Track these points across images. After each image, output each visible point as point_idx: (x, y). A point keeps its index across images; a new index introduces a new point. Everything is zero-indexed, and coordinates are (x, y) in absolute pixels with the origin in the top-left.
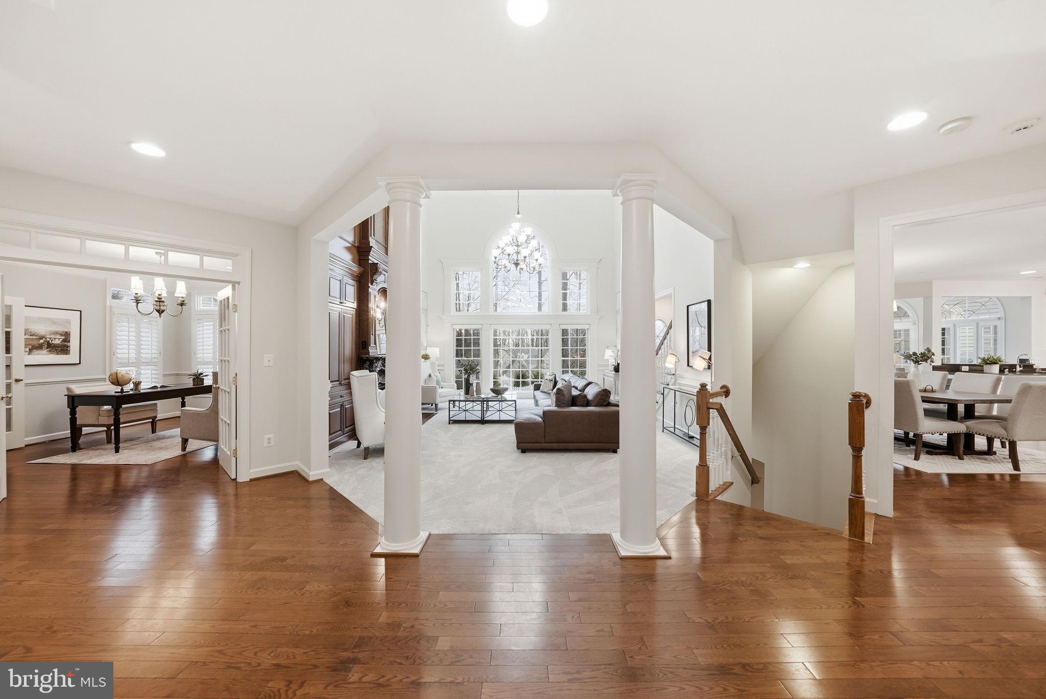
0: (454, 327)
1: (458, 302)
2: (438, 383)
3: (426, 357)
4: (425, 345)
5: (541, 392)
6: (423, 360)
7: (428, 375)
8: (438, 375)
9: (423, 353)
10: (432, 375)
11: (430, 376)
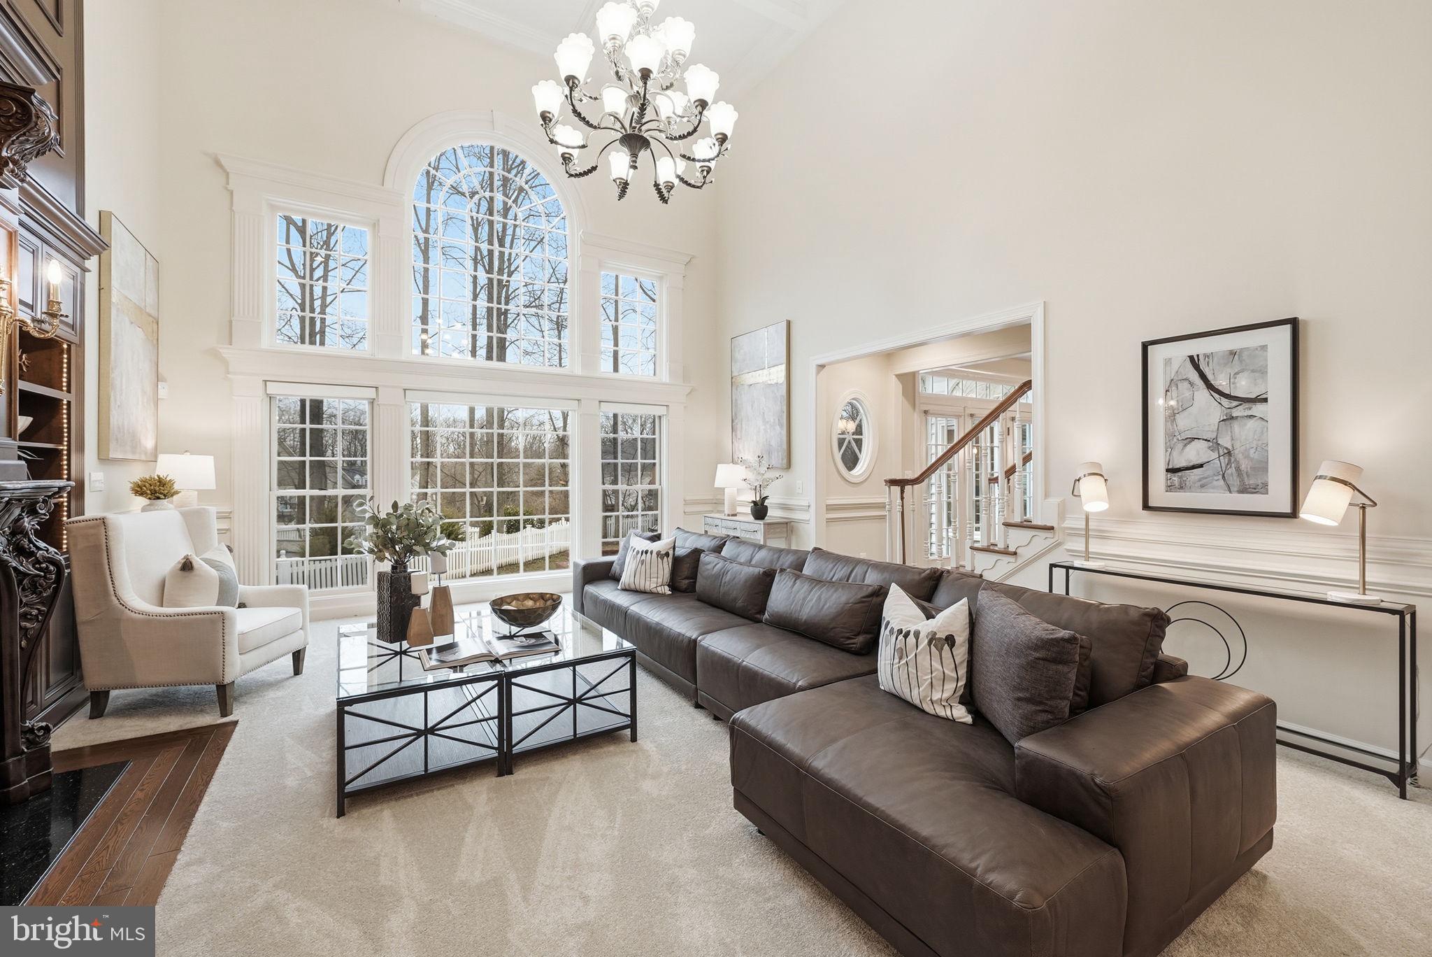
0: (273, 389)
1: (308, 314)
2: (226, 593)
3: (155, 490)
4: (149, 443)
5: (625, 590)
6: (142, 501)
7: (178, 558)
8: (227, 559)
9: (138, 473)
10: (197, 561)
11: (187, 566)
